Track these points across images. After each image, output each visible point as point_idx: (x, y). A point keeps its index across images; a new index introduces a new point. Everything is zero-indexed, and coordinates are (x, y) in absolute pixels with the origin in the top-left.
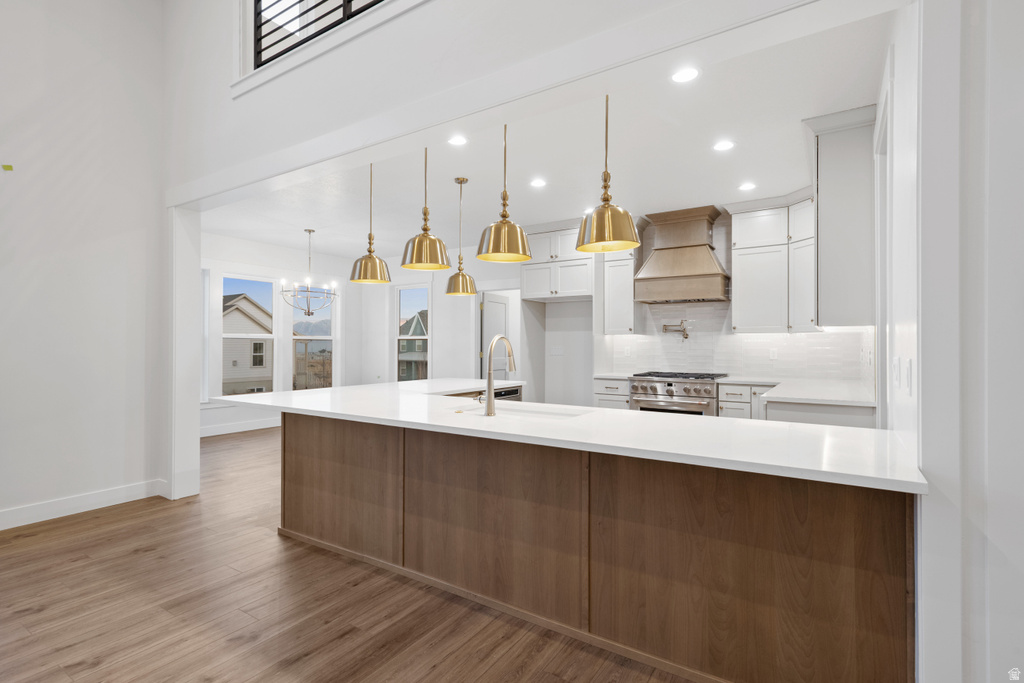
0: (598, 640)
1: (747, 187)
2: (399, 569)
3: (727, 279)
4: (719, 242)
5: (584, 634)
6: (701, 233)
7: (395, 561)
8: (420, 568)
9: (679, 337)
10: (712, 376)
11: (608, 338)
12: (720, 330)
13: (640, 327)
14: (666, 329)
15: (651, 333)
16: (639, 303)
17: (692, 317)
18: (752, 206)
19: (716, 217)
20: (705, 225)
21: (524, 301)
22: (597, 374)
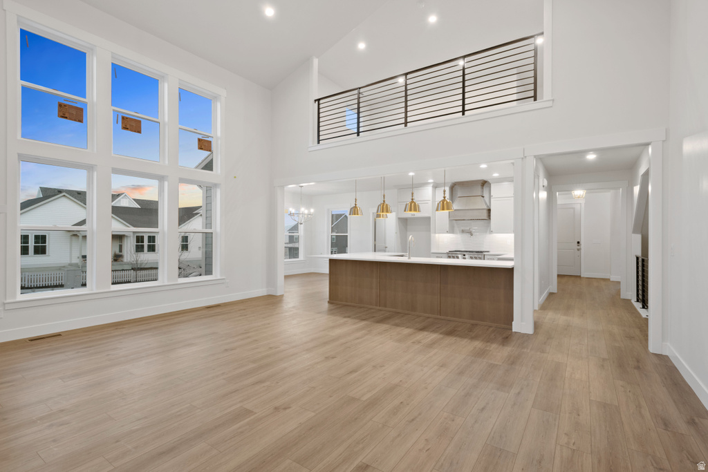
0: (443, 317)
1: (496, 175)
2: (378, 308)
3: (489, 210)
4: (486, 195)
5: (439, 316)
6: (478, 191)
7: (376, 305)
8: (385, 306)
9: (469, 235)
10: (481, 252)
11: (437, 235)
12: (486, 232)
13: (452, 231)
14: (463, 231)
15: (457, 233)
16: (451, 221)
17: (475, 227)
18: (499, 180)
19: (484, 183)
20: (480, 187)
21: (399, 218)
22: (432, 251)
